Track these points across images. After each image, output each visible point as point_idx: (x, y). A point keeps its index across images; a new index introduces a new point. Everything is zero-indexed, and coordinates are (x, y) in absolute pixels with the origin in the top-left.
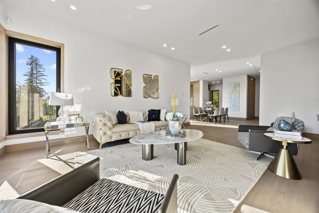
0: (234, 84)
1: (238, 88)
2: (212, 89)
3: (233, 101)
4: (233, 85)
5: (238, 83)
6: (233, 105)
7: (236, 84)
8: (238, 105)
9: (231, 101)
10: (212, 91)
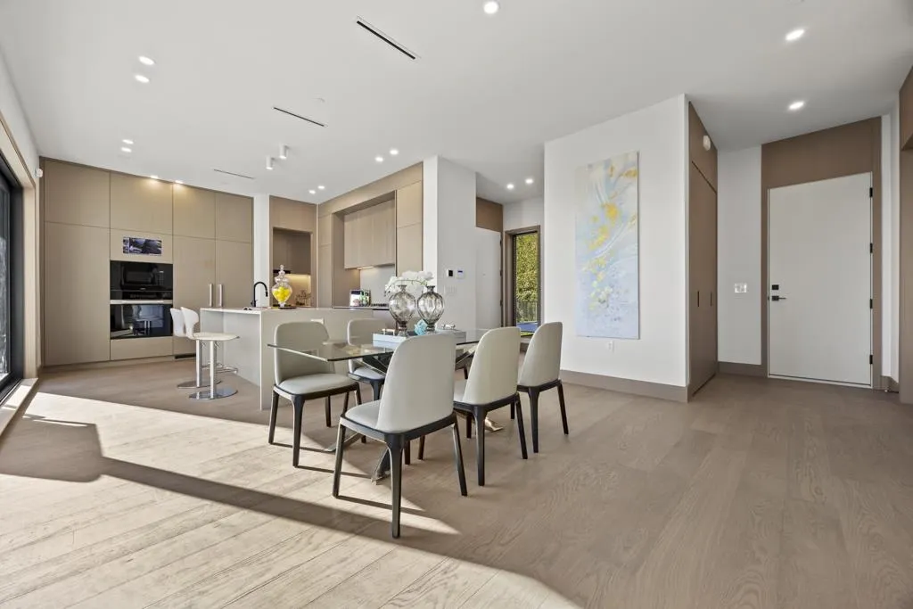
0: (608, 164)
1: (633, 189)
2: (510, 225)
3: (601, 276)
4: (600, 173)
5: (633, 158)
6: (603, 296)
7: (618, 168)
8: (633, 299)
9: (594, 276)
10: (513, 236)
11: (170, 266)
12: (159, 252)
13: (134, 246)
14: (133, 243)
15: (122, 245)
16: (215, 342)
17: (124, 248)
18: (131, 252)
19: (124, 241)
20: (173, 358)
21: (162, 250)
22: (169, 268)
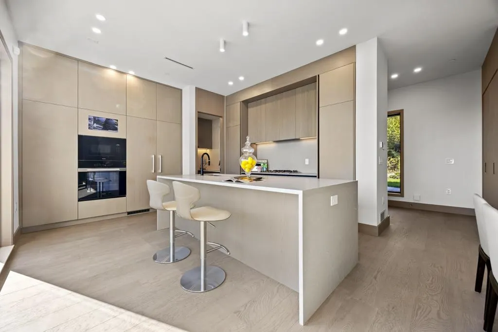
11: (124, 140)
12: (116, 129)
13: (97, 124)
14: (96, 120)
15: (87, 122)
16: (205, 222)
17: (89, 125)
18: (94, 128)
19: (89, 119)
20: (126, 215)
21: (119, 127)
22: (123, 142)
